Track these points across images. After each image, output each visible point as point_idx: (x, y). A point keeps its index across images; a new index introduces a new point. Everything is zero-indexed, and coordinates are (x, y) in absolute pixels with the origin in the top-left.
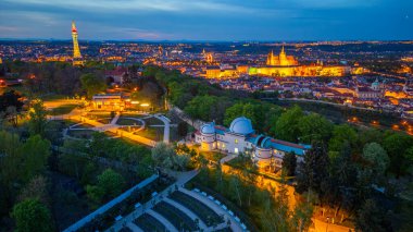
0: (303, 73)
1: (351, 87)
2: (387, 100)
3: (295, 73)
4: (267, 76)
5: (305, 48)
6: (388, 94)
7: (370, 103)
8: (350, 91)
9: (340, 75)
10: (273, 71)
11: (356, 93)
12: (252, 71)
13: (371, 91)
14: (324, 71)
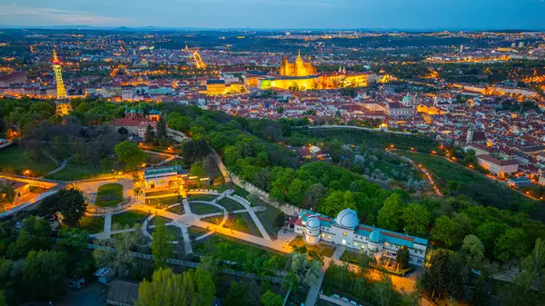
0: (324, 85)
1: (380, 101)
2: (419, 117)
3: (316, 85)
4: (283, 91)
5: (315, 41)
6: (420, 109)
7: (403, 123)
8: (381, 108)
9: (365, 84)
10: (290, 83)
11: (387, 110)
12: (265, 85)
13: (403, 106)
14: (348, 82)
